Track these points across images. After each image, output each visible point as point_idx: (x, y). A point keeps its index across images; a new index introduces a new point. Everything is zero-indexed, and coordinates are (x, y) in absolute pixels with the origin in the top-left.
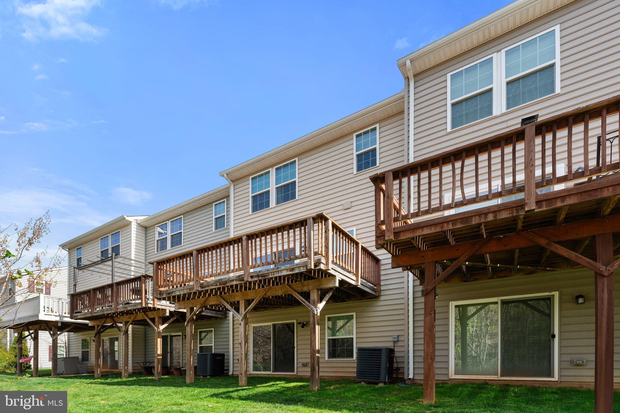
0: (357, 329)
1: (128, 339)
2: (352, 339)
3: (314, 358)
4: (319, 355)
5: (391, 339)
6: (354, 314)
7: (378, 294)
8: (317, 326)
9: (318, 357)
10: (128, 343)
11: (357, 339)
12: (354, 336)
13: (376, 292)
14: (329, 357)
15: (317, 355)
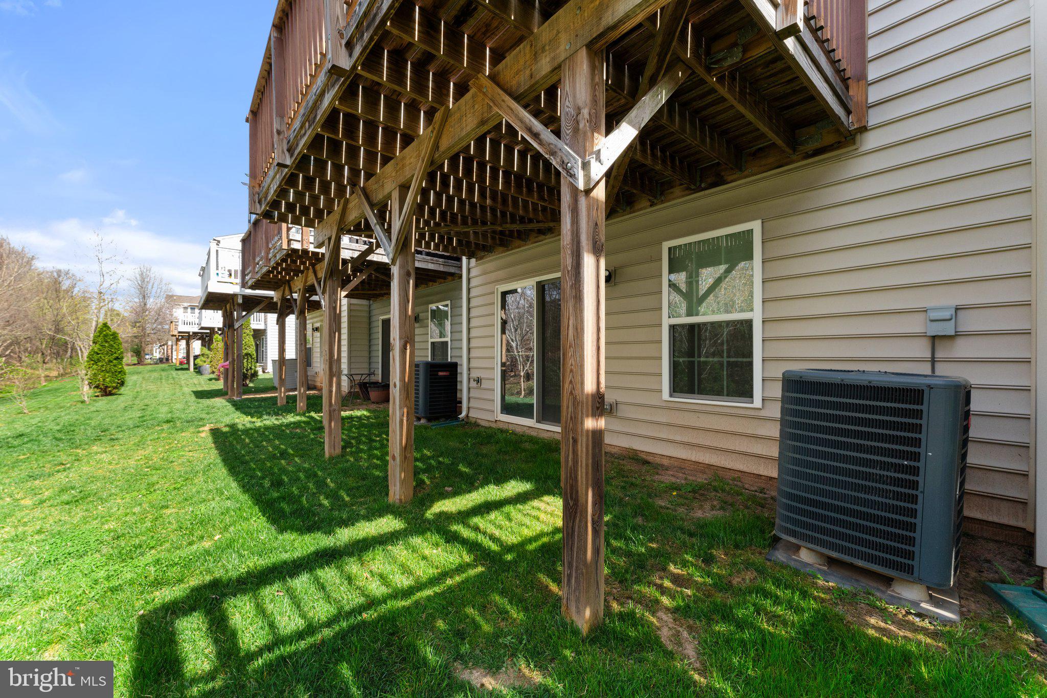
0: (767, 284)
1: (305, 329)
2: (749, 323)
3: (575, 441)
4: (601, 423)
5: (916, 325)
6: (756, 226)
7: (859, 120)
8: (588, 260)
9: (597, 435)
10: (305, 335)
11: (767, 325)
12: (757, 316)
13: (849, 112)
14: (676, 389)
15: (590, 424)
